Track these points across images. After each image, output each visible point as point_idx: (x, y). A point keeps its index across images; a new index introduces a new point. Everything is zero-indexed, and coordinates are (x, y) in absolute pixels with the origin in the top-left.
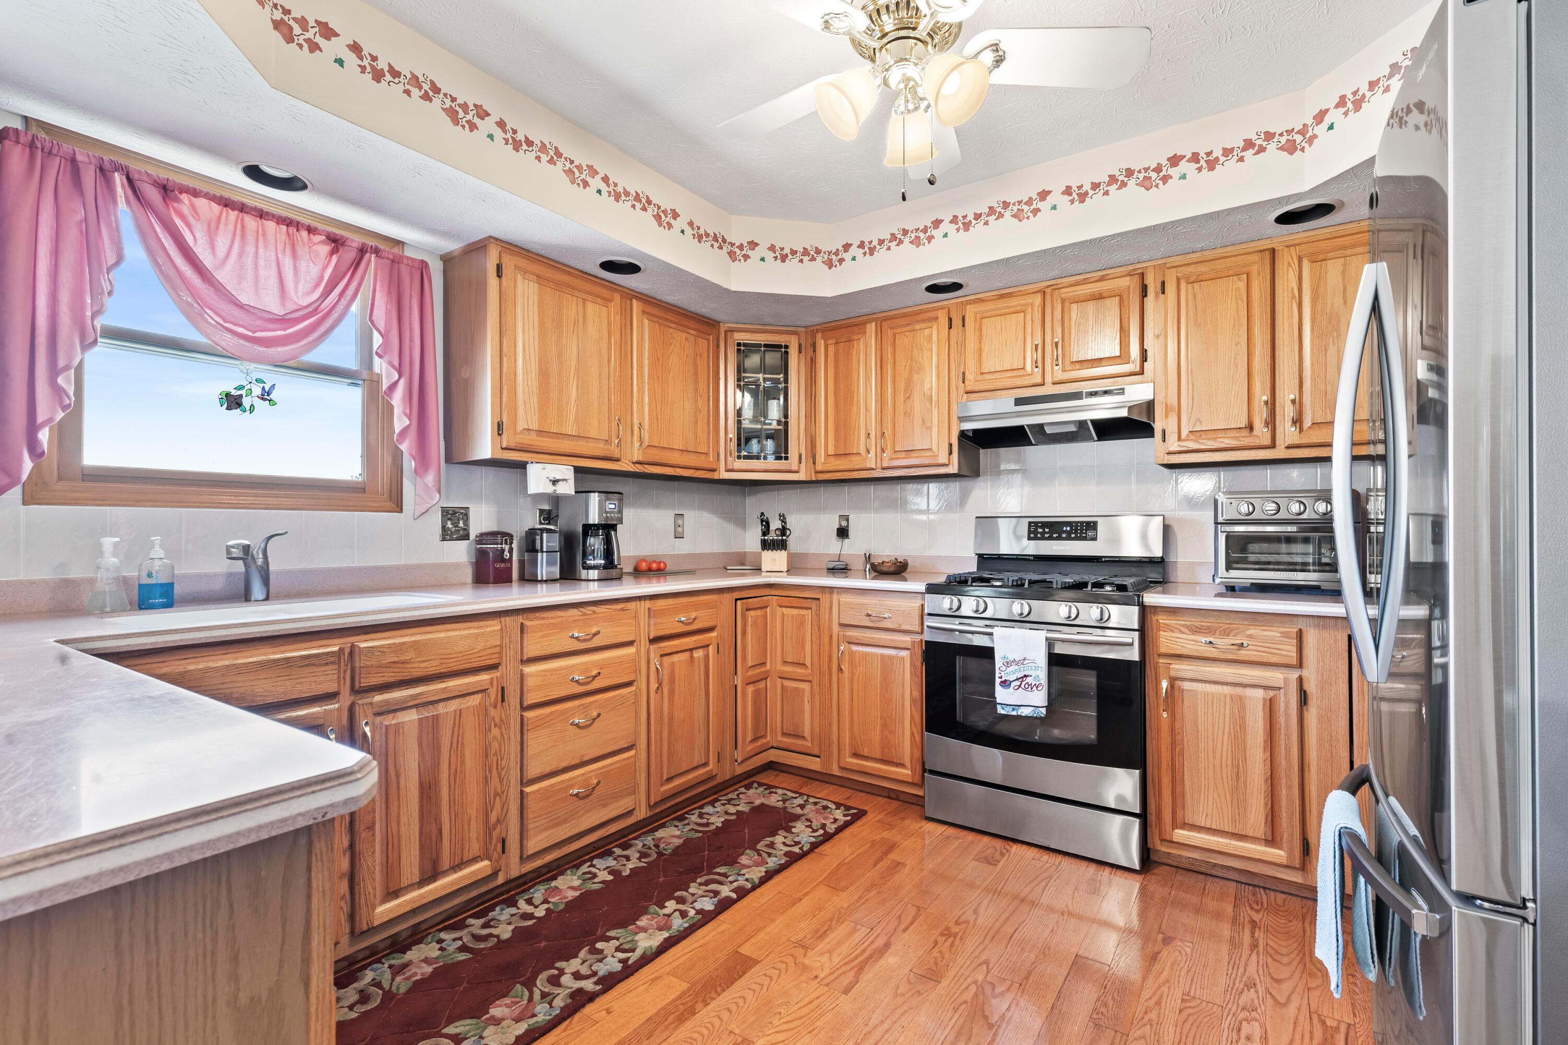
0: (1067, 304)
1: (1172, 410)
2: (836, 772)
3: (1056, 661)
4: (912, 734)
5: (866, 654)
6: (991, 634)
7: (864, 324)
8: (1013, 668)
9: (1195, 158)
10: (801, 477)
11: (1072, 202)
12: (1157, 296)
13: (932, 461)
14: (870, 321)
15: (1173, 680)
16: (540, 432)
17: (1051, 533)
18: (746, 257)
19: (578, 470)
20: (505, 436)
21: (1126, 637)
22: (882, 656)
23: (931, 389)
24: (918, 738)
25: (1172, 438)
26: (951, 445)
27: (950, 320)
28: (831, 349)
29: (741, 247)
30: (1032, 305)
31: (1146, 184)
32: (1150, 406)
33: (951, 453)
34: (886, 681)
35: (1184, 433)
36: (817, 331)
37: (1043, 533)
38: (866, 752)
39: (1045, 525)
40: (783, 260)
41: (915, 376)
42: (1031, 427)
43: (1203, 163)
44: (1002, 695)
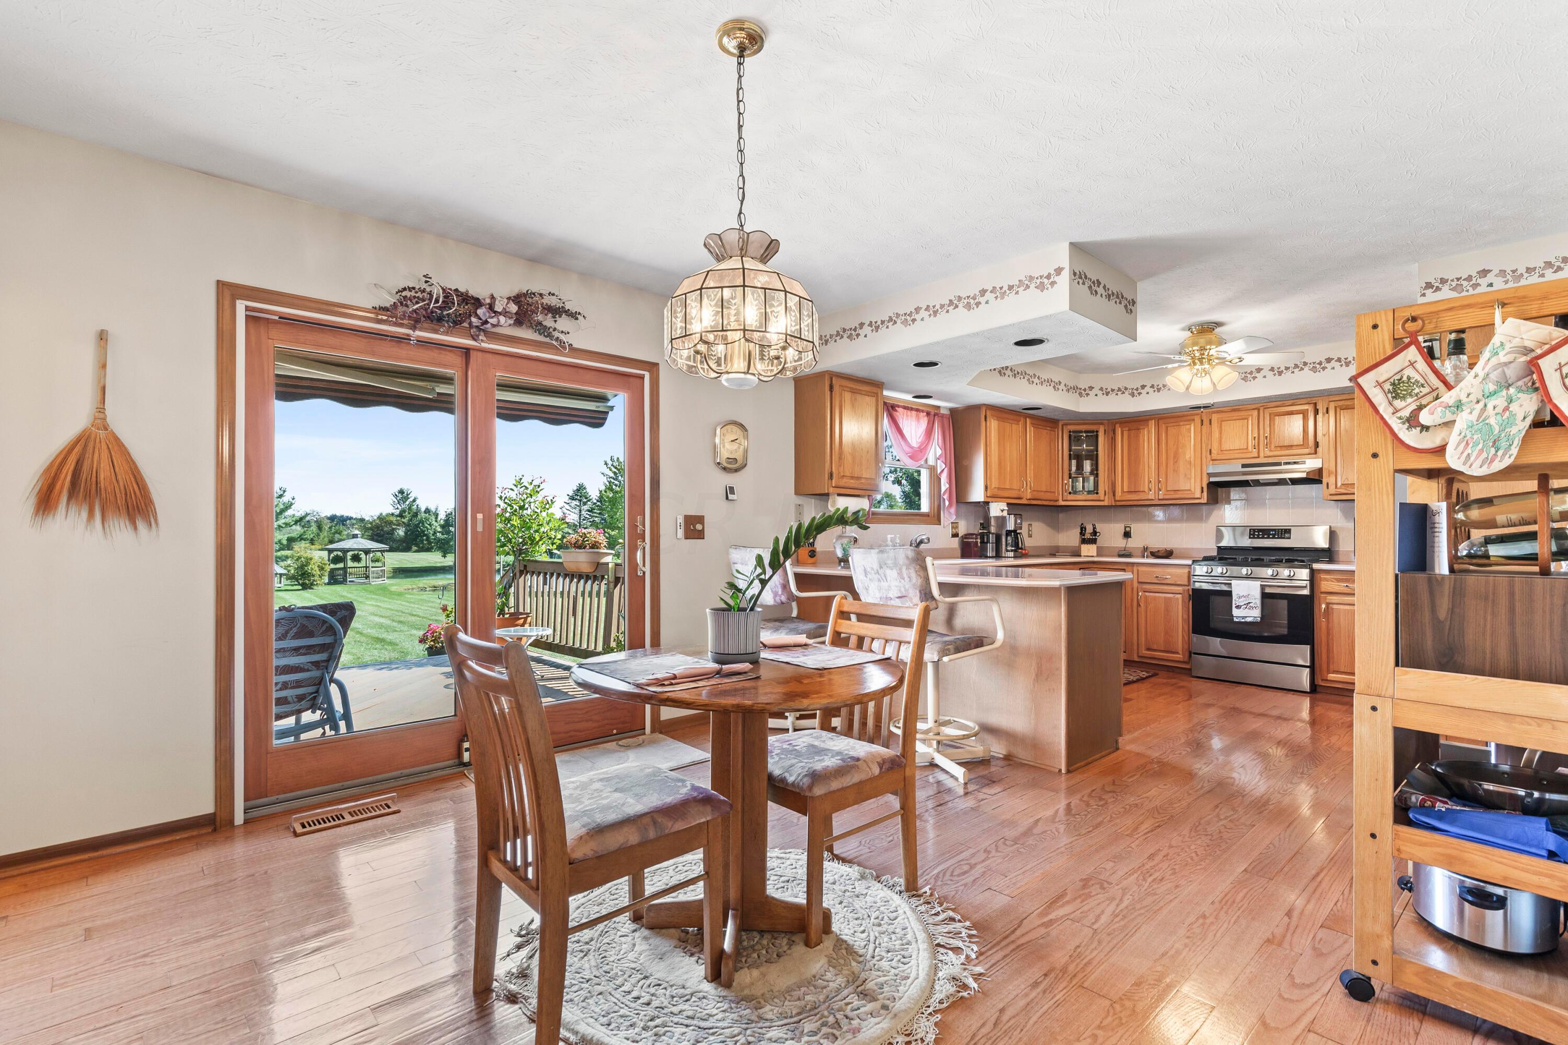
0: (1272, 416)
1: (1332, 473)
2: (1136, 659)
3: (1265, 596)
4: (1183, 636)
5: (1155, 597)
6: (1230, 584)
7: (1147, 420)
8: (1243, 599)
9: (1339, 360)
10: (1106, 503)
11: (1275, 375)
12: (1323, 414)
13: (1192, 496)
14: (1151, 419)
15: (1328, 604)
16: (999, 489)
17: (1263, 535)
18: (1088, 395)
19: (1008, 504)
20: (988, 492)
21: (1304, 583)
22: (1165, 598)
23: (1190, 457)
24: (1186, 638)
25: (1332, 487)
26: (1202, 488)
27: (1202, 421)
28: (1126, 433)
29: (1085, 390)
30: (1252, 415)
31: (1314, 370)
32: (1320, 471)
33: (1202, 492)
34: (1167, 610)
35: (1339, 484)
36: (1116, 423)
37: (1259, 535)
38: (1155, 647)
39: (1259, 531)
40: (1107, 395)
41: (1180, 450)
42: (1251, 480)
43: (1343, 362)
44: (1236, 612)
